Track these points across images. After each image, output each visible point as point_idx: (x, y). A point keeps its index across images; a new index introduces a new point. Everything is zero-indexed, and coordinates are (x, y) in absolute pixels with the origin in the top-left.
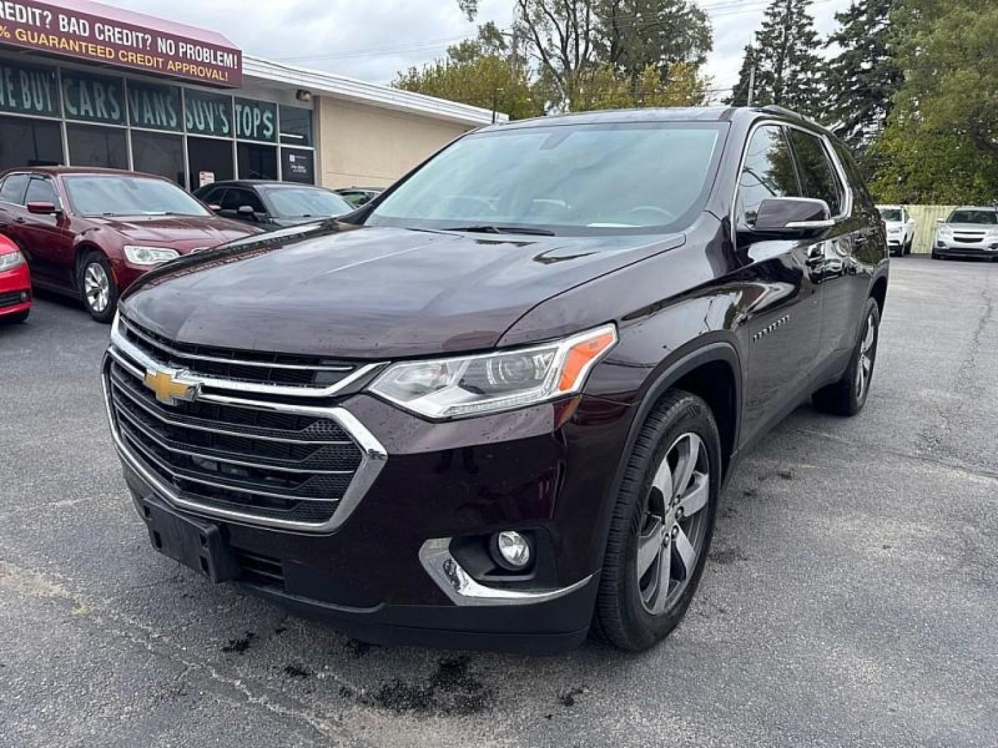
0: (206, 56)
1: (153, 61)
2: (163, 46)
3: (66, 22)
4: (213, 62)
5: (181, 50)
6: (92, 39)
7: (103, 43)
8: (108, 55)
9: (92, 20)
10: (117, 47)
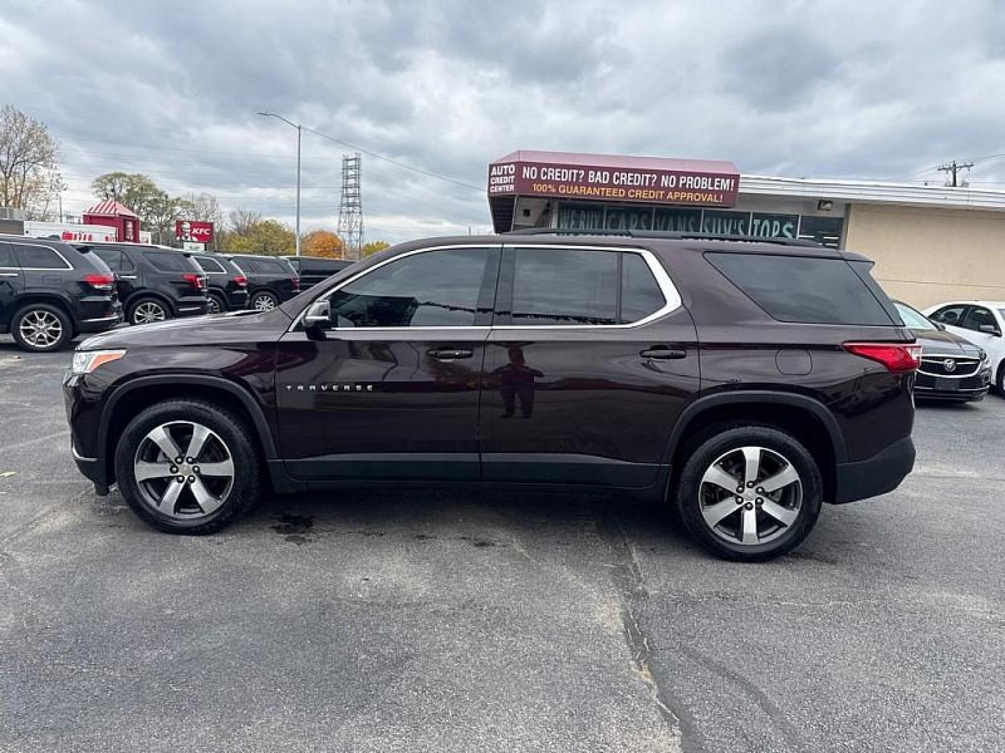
0: (704, 183)
1: (655, 195)
2: (665, 181)
3: (593, 176)
4: (710, 188)
5: (681, 182)
6: (610, 185)
7: (618, 186)
8: (621, 194)
9: (612, 170)
10: (627, 188)
